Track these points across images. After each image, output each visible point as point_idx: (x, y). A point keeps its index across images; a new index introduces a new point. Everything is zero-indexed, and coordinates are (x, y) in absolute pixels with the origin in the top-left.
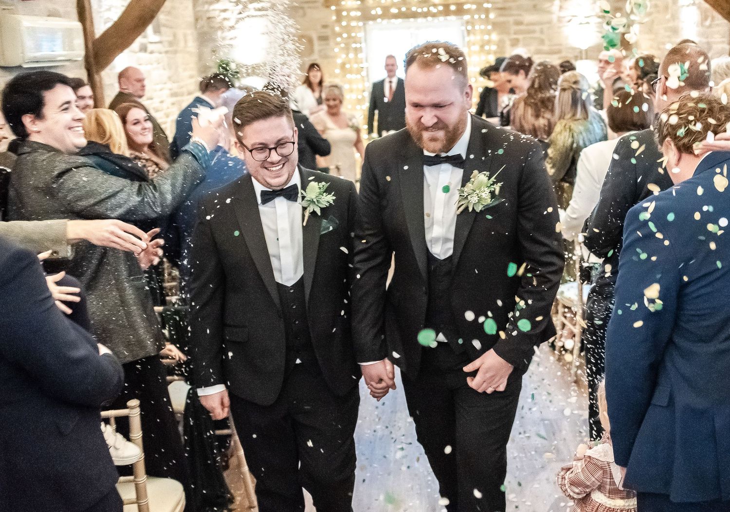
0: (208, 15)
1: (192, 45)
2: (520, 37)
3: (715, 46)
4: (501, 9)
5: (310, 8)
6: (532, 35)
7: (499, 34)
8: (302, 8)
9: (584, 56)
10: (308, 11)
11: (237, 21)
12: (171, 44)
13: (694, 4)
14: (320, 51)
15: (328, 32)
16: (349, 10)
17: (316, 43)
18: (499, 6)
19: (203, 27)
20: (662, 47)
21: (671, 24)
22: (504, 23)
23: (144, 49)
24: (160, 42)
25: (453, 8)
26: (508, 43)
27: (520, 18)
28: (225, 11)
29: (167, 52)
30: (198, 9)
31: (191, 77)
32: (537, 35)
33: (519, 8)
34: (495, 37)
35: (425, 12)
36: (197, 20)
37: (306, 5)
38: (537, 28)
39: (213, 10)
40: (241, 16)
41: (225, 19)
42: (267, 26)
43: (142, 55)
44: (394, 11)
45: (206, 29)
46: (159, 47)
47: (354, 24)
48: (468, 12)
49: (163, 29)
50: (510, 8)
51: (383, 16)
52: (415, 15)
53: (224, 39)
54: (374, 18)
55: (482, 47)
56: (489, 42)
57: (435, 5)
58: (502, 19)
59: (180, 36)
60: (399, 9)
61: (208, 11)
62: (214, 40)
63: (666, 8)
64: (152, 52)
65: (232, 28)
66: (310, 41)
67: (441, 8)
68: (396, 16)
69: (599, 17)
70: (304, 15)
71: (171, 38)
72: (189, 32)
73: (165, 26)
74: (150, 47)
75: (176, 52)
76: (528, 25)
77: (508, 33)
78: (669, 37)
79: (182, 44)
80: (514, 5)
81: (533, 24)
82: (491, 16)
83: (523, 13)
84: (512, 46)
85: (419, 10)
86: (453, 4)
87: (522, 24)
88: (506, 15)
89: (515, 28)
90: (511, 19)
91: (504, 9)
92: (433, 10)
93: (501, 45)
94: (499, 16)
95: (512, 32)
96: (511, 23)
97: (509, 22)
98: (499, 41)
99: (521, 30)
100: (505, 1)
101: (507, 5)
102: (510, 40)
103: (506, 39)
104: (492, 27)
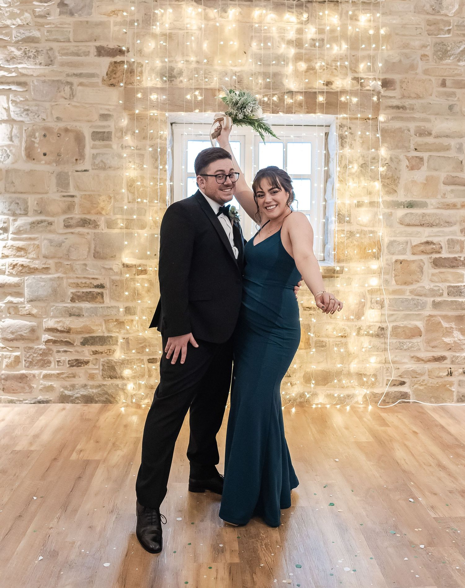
2: (425, 155)
4: (398, 107)
5: (81, 84)
6: (442, 154)
7: (389, 149)
8: (70, 84)
10: (79, 90)
14: (94, 157)
15: (110, 126)
16: (146, 92)
17: (88, 142)
18: (395, 102)
22: (400, 130)
25: (321, 99)
26: (405, 163)
27: (427, 125)
32: (452, 153)
33: (425, 108)
34: (383, 152)
35: (274, 103)
37: (75, 81)
38: (453, 143)
42: (7, 110)
47: (153, 112)
48: (345, 107)
50: (412, 108)
51: (203, 106)
54: (189, 107)
55: (364, 166)
56: (375, 159)
57: (291, 93)
58: (397, 124)
66: (79, 139)
67: (300, 98)
70: (73, 95)
77: (407, 149)
80: (417, 103)
81: (447, 136)
82: (382, 118)
83: (432, 118)
84: (412, 168)
85: (266, 99)
86: (322, 93)
87: (430, 134)
88: (402, 119)
89: (417, 140)
90: (412, 126)
91: (404, 108)
92: (288, 100)
93: (393, 166)
94: (393, 119)
95: (412, 147)
96: (412, 132)
97: (409, 130)
98: (391, 159)
99: (426, 144)
100: (403, 97)
101: (407, 103)
102: (408, 158)
103: (402, 157)
104: (382, 135)
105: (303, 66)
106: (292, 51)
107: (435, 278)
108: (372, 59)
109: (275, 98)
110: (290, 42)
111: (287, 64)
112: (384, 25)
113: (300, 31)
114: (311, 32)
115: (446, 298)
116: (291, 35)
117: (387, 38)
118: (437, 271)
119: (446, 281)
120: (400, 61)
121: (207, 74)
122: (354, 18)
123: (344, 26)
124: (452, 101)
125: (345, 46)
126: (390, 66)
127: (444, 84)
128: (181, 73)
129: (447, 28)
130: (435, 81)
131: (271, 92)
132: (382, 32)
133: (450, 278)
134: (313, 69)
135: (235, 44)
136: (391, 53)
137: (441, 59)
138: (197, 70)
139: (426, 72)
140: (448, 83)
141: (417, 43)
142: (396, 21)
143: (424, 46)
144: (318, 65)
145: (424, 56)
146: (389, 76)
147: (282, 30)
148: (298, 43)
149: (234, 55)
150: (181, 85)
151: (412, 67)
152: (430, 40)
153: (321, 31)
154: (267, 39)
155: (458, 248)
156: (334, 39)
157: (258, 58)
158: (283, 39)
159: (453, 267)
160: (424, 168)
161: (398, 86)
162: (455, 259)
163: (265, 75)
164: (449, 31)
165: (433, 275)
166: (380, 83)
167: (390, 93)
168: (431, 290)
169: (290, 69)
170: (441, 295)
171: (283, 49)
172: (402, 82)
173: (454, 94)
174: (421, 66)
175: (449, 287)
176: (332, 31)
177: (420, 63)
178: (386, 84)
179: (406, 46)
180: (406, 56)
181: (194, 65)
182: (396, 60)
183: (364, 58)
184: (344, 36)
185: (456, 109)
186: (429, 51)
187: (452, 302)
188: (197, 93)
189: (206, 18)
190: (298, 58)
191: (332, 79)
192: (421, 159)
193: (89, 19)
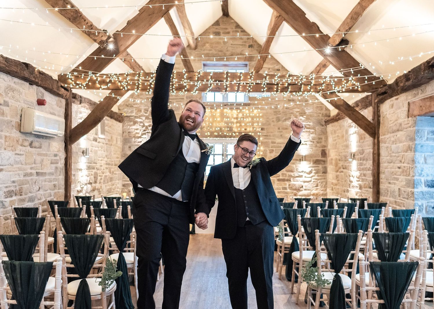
0: (129, 131)
1: (120, 143)
2: (274, 149)
3: (365, 151)
4: (265, 136)
7: (264, 147)
9: (304, 159)
11: (142, 134)
12: (109, 140)
13: (356, 133)
18: (265, 134)
19: (126, 136)
20: (340, 154)
21: (345, 143)
22: (267, 142)
23: (95, 140)
24: (104, 139)
26: (268, 151)
27: (274, 141)
28: (137, 129)
29: (106, 144)
30: (125, 128)
31: (118, 158)
33: (274, 136)
36: (123, 133)
38: (282, 145)
39: (132, 129)
40: (144, 132)
41: (137, 133)
43: (94, 142)
44: (216, 134)
45: (127, 137)
46: (103, 141)
49: (106, 133)
50: (270, 136)
51: (210, 136)
52: (225, 136)
53: (135, 142)
56: (259, 150)
57: (235, 133)
59: (114, 138)
60: (218, 133)
61: (129, 129)
62: (131, 142)
63: (343, 136)
64: (99, 142)
65: (140, 137)
67: (237, 134)
68: (216, 137)
69: (311, 142)
71: (110, 138)
72: (119, 137)
73: (107, 132)
74: (98, 140)
75: (111, 145)
76: (278, 144)
77: (269, 147)
78: (344, 149)
79: (115, 142)
80: (271, 134)
81: (280, 143)
82: (261, 139)
83: (276, 138)
84: (270, 153)
85: (228, 134)
86: (243, 132)
87: (275, 143)
88: (268, 139)
89: (271, 145)
90: (270, 141)
91: (267, 136)
92: (234, 134)
93: (265, 152)
94: (265, 139)
95: (270, 147)
96: (270, 142)
97: (269, 142)
98: (264, 150)
99: (274, 146)
100: (267, 132)
101: (268, 134)
102: (269, 150)
103: (267, 149)
104: (261, 144)
105: (238, 125)
106: (235, 121)
107: (278, 185)
108: (258, 122)
109: (230, 134)
110: (234, 118)
111: (234, 124)
112: (261, 113)
113: (237, 115)
114: (240, 115)
115: (282, 190)
116: (235, 116)
117: (262, 117)
118: (278, 182)
119: (281, 185)
120: (266, 123)
121: (211, 127)
122: (253, 111)
123: (250, 113)
124: (282, 133)
125: (250, 119)
126: (263, 124)
127: (279, 129)
128: (204, 127)
129: (279, 113)
130: (277, 128)
131: (229, 132)
132: (261, 115)
133: (283, 184)
134: (241, 125)
135: (219, 119)
136: (263, 121)
137: (278, 122)
138: (209, 126)
139: (274, 125)
140: (280, 128)
141: (271, 118)
142: (264, 111)
143: (273, 118)
144: (243, 124)
145: (273, 121)
146: (263, 127)
147: (232, 115)
148: (237, 118)
149: (219, 122)
150: (204, 131)
151: (269, 124)
152: (275, 117)
153: (243, 115)
154: (228, 117)
155: (285, 176)
156: (247, 117)
157: (226, 122)
158: (232, 117)
159: (283, 181)
160: (274, 152)
161: (266, 130)
162: (284, 179)
163: (228, 127)
164: (280, 114)
165: (278, 183)
166: (260, 129)
167: (263, 132)
168: (277, 188)
169: (235, 125)
170: (280, 189)
171: (233, 120)
172: (267, 128)
173: (282, 132)
174: (272, 124)
175: (282, 187)
176: (246, 115)
177: (272, 123)
178: (262, 129)
179: (268, 118)
180: (268, 121)
181: (208, 125)
182: (265, 122)
183: (255, 122)
184: (250, 116)
185: (283, 136)
186: (274, 120)
187: (283, 192)
188: (208, 133)
189: (211, 112)
190: (237, 123)
191: (246, 128)
192: (273, 150)
193: (179, 112)
